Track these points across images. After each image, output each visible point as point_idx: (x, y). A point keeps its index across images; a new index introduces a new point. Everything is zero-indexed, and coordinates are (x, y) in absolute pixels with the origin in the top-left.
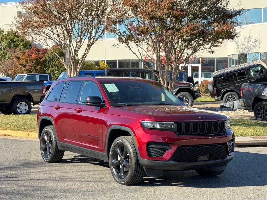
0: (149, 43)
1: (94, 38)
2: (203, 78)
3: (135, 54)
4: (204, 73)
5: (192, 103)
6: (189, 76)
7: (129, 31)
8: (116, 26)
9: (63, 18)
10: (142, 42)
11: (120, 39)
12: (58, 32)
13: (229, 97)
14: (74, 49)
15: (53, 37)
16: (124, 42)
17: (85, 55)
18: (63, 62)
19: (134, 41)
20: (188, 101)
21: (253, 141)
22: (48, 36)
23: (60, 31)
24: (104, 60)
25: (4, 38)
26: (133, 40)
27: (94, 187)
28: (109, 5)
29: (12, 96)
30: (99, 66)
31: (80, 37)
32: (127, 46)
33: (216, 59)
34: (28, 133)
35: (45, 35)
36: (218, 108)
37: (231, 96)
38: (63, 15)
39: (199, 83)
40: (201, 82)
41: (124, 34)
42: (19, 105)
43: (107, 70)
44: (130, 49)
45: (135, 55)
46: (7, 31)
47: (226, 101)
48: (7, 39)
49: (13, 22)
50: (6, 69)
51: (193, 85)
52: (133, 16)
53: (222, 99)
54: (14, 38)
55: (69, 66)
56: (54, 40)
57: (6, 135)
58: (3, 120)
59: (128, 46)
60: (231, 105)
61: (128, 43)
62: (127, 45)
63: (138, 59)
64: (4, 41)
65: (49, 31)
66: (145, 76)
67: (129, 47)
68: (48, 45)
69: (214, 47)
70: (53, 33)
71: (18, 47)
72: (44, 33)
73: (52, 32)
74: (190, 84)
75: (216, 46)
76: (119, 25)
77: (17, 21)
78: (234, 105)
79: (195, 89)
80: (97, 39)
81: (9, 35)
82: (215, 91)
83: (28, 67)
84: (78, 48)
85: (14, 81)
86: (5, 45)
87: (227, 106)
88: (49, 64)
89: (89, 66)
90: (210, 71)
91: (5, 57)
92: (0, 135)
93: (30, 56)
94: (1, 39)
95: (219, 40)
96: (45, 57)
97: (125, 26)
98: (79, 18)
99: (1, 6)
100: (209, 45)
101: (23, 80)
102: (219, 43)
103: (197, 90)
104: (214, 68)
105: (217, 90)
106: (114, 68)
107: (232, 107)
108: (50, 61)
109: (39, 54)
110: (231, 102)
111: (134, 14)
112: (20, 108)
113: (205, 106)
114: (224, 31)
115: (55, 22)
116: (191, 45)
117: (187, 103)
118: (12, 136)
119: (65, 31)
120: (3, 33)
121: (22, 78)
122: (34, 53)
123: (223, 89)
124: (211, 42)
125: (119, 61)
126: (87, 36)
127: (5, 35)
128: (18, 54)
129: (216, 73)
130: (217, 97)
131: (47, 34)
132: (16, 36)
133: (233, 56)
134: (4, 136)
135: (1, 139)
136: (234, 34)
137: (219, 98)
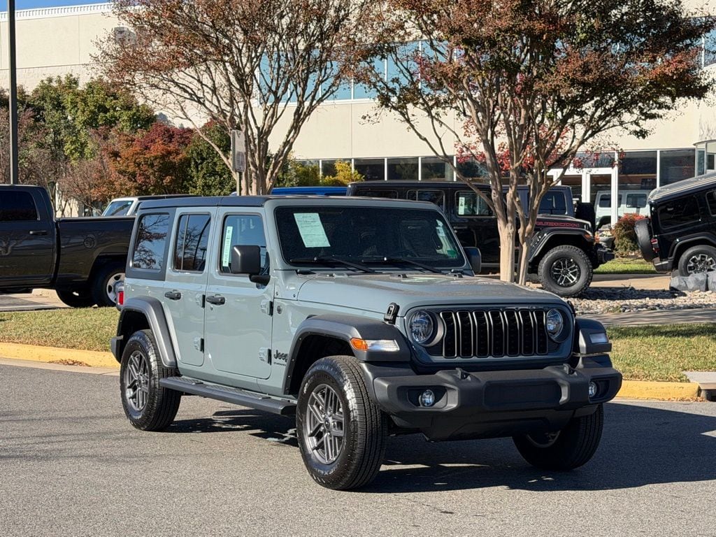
0: (464, 110)
1: (313, 98)
2: (625, 205)
3: (425, 139)
4: (625, 193)
5: (589, 275)
6: (583, 201)
7: (407, 78)
8: (372, 64)
9: (227, 41)
10: (444, 108)
11: (385, 101)
12: (214, 82)
13: (695, 259)
14: (258, 128)
15: (200, 94)
16: (395, 109)
17: (288, 144)
18: (227, 164)
19: (423, 105)
20: (576, 270)
22: (186, 91)
23: (220, 79)
24: (350, 157)
25: (78, 100)
26: (421, 101)
27: (297, 507)
28: (355, 4)
29: (95, 258)
30: (334, 173)
31: (275, 93)
32: (403, 119)
33: (660, 154)
35: (178, 91)
36: (664, 291)
37: (702, 256)
38: (226, 36)
39: (614, 221)
40: (619, 217)
41: (394, 86)
42: (111, 281)
43: (351, 185)
44: (412, 126)
45: (425, 142)
46: (88, 80)
47: (686, 273)
48: (86, 104)
49: (93, 55)
50: (85, 186)
51: (590, 225)
52: (420, 33)
53: (675, 265)
54: (106, 99)
55: (243, 174)
56: (204, 104)
57: (74, 363)
58: (67, 322)
59: (405, 118)
60: (702, 281)
61: (407, 109)
62: (401, 116)
63: (434, 155)
64: (78, 109)
65: (191, 80)
66: (458, 200)
67: (408, 120)
68: (187, 118)
69: (648, 120)
70: (202, 84)
71: (116, 124)
72: (177, 84)
73: (199, 81)
74: (585, 224)
75: (653, 116)
76: (381, 59)
77: (103, 52)
78: (710, 284)
79: (601, 238)
80: (321, 100)
81: (93, 93)
82: (656, 243)
83: (140, 180)
84: (269, 124)
85: (104, 216)
86: (80, 118)
87: (691, 286)
88: (198, 171)
89: (306, 173)
90: (642, 188)
91: (82, 153)
92: (58, 363)
93: (147, 148)
94: (70, 103)
95: (661, 100)
96: (188, 152)
97: (396, 63)
98: (270, 43)
99: (73, 13)
100: (633, 113)
101: (128, 213)
102: (663, 107)
103: (607, 242)
104: (656, 180)
105: (661, 240)
106: (376, 179)
107: (704, 289)
108: (199, 162)
109: (170, 142)
110: (701, 273)
111: (421, 29)
112: (114, 291)
113: (627, 286)
114: (670, 75)
115: (207, 53)
116: (582, 114)
117: (575, 276)
118: (90, 366)
119: (233, 79)
120: (76, 88)
121: (126, 209)
122: (157, 140)
123: (679, 235)
124: (640, 104)
125: (388, 160)
126: (295, 92)
127: (83, 91)
128: (116, 142)
129: (660, 192)
130: (661, 261)
131: (186, 88)
132: (112, 96)
133: (708, 144)
134: (68, 366)
135: (60, 372)
136: (704, 83)
137: (667, 262)
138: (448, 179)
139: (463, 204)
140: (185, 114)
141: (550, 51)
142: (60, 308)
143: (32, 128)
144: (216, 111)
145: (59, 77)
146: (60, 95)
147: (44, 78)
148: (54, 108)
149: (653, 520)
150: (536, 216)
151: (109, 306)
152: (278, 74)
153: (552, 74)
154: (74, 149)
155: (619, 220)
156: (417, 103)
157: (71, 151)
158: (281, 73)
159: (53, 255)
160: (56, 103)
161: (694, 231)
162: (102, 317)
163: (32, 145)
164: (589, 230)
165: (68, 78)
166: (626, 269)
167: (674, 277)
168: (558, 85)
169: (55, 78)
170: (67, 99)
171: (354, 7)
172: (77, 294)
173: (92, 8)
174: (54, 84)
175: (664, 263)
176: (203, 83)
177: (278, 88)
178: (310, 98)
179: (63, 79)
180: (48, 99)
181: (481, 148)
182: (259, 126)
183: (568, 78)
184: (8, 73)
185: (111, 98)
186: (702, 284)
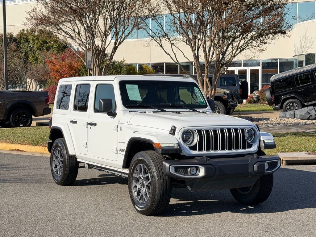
0: (187, 42)
3: (168, 54)
13: (290, 105)
21: (308, 157)
24: (150, 63)
25: (35, 39)
33: (280, 61)
34: (44, 148)
37: (293, 104)
39: (260, 89)
47: (286, 111)
48: (38, 40)
53: (281, 107)
54: (47, 38)
64: (35, 43)
67: (161, 46)
75: (266, 43)
78: (296, 115)
82: (273, 98)
86: (36, 46)
87: (288, 116)
89: (130, 70)
91: (37, 61)
94: (31, 40)
103: (257, 98)
104: (277, 71)
105: (275, 97)
107: (293, 117)
110: (292, 111)
118: (26, 152)
120: (34, 34)
123: (284, 95)
125: (166, 64)
127: (37, 35)
129: (275, 76)
130: (276, 106)
131: (67, 33)
132: (49, 37)
133: (299, 56)
137: (278, 106)
143: (16, 51)
145: (27, 29)
146: (28, 37)
147: (21, 30)
148: (25, 42)
154: (34, 60)
157: (32, 61)
160: (26, 40)
161: (289, 93)
163: (16, 58)
165: (31, 29)
167: (281, 112)
170: (30, 38)
174: (25, 32)
179: (29, 30)
180: (22, 38)
184: (3, 28)
186: (293, 115)
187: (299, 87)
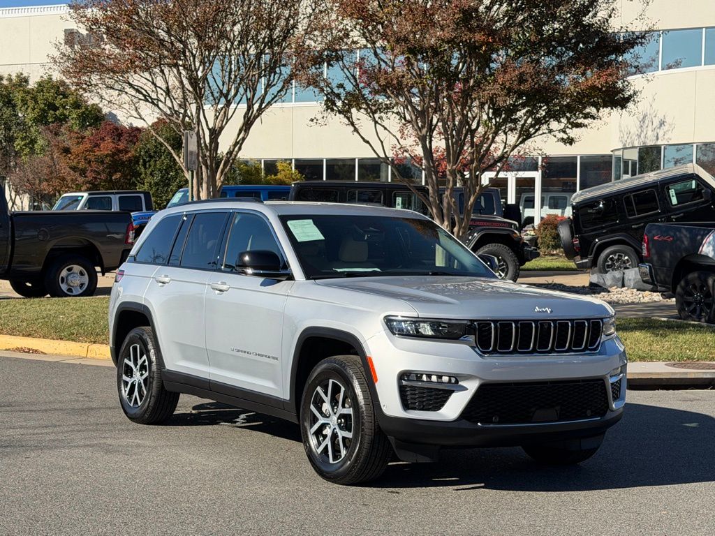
0: (405, 116)
1: (262, 102)
2: (547, 207)
3: (368, 142)
4: (548, 195)
5: (516, 272)
6: (509, 202)
7: (352, 84)
8: (321, 70)
9: (181, 46)
10: (387, 112)
11: (330, 105)
12: (168, 84)
13: (612, 258)
14: (209, 129)
15: (154, 96)
16: (340, 112)
17: (238, 144)
18: (179, 162)
20: (504, 267)
21: (673, 373)
22: (141, 93)
23: (173, 81)
24: (290, 157)
25: (28, 98)
26: (364, 106)
28: (304, 14)
29: (48, 250)
30: (276, 173)
31: (226, 96)
32: (347, 122)
33: (581, 159)
34: (86, 347)
35: (133, 93)
36: (584, 287)
37: (619, 255)
38: (181, 41)
39: (537, 222)
40: (542, 218)
41: (338, 92)
42: (64, 273)
43: (295, 184)
44: (356, 130)
45: (368, 145)
46: (38, 79)
47: (604, 270)
48: (36, 102)
49: (51, 56)
50: (35, 180)
51: (517, 225)
52: (365, 42)
53: (594, 263)
54: (56, 98)
55: (195, 172)
56: (157, 106)
57: (30, 351)
58: (22, 312)
59: (349, 121)
60: (618, 278)
61: (351, 113)
62: (346, 120)
63: (376, 156)
64: (28, 107)
65: (145, 81)
66: (395, 200)
67: (352, 124)
68: (141, 118)
69: (574, 129)
71: (66, 122)
72: (131, 86)
73: (153, 83)
74: (512, 224)
75: (579, 126)
76: (328, 66)
77: (62, 53)
78: (626, 281)
79: (525, 237)
80: (269, 103)
81: (42, 91)
82: (577, 242)
83: (90, 176)
84: (220, 125)
85: (54, 209)
86: (30, 116)
87: (609, 283)
88: (145, 168)
89: (249, 172)
90: (563, 191)
91: (32, 149)
92: (14, 351)
93: (97, 145)
94: (20, 101)
95: (588, 110)
96: (136, 150)
97: (343, 70)
98: (223, 49)
99: (23, 14)
100: (561, 122)
101: (78, 209)
102: (588, 117)
103: (530, 240)
104: (576, 183)
105: (581, 239)
106: (315, 179)
107: (621, 286)
108: (147, 159)
109: (119, 140)
110: (618, 271)
111: (366, 38)
112: (67, 282)
113: (550, 282)
114: (600, 86)
115: (162, 57)
116: (515, 121)
117: (503, 273)
118: (45, 354)
119: (186, 82)
120: (26, 86)
121: (75, 203)
122: (106, 139)
123: (597, 236)
124: (568, 115)
125: (327, 161)
126: (245, 96)
127: (33, 89)
128: (66, 139)
129: (581, 195)
130: (582, 259)
131: (140, 89)
132: (61, 94)
133: (625, 151)
134: (24, 354)
135: (16, 359)
136: (627, 94)
137: (586, 260)
138: (383, 179)
139: (400, 203)
140: (139, 114)
141: (486, 61)
142: (14, 298)
144: (169, 112)
145: (10, 75)
146: (10, 93)
148: (4, 104)
149: (583, 499)
150: (470, 216)
151: (62, 297)
152: (230, 78)
153: (490, 83)
154: (24, 145)
155: (541, 220)
156: (361, 108)
157: (21, 147)
158: (233, 77)
159: (7, 247)
160: (6, 100)
161: (613, 231)
162: (56, 307)
164: (516, 230)
165: (18, 76)
166: (548, 266)
167: (593, 274)
168: (495, 94)
169: (6, 76)
170: (18, 97)
171: (302, 17)
172: (30, 285)
173: (42, 9)
174: (5, 82)
175: (584, 261)
176: (157, 85)
177: (229, 90)
178: (259, 101)
179: (14, 77)
181: (419, 151)
182: (210, 127)
183: (505, 87)
185: (61, 96)
186: (619, 281)
187: (634, 219)
